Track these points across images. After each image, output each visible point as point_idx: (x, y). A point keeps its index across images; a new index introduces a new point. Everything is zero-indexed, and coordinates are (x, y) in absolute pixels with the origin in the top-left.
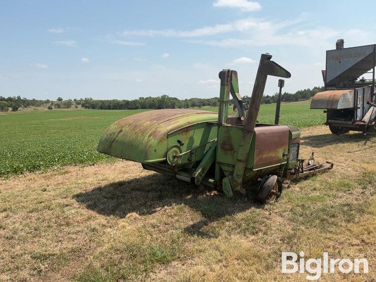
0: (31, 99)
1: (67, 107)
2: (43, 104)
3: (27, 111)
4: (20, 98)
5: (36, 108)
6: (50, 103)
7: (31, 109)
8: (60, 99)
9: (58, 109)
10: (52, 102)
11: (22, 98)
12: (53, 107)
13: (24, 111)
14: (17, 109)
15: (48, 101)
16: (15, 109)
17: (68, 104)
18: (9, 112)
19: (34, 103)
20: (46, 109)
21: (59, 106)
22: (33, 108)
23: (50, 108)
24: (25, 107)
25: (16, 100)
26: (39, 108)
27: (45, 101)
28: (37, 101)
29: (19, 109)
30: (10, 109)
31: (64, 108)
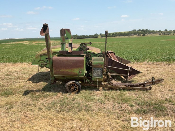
0: (152, 30)
1: (168, 34)
2: (157, 32)
3: (149, 36)
4: (147, 30)
5: (153, 34)
6: (161, 32)
7: (151, 35)
8: (166, 30)
9: (164, 35)
10: (162, 31)
11: (148, 30)
12: (161, 34)
13: (148, 36)
14: (145, 35)
15: (160, 31)
16: (144, 35)
17: (170, 32)
18: (141, 36)
19: (153, 32)
20: (158, 35)
21: (165, 33)
22: (152, 34)
23: (160, 34)
24: (149, 34)
25: (146, 31)
26: (155, 35)
27: (158, 31)
28: (155, 31)
29: (146, 35)
30: (142, 35)
31: (167, 34)
